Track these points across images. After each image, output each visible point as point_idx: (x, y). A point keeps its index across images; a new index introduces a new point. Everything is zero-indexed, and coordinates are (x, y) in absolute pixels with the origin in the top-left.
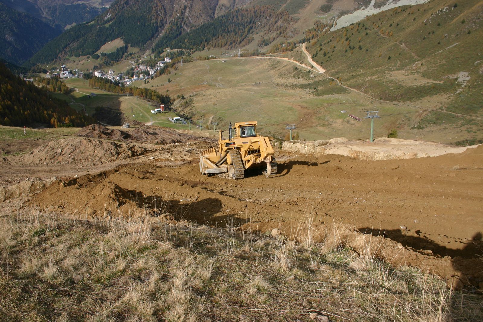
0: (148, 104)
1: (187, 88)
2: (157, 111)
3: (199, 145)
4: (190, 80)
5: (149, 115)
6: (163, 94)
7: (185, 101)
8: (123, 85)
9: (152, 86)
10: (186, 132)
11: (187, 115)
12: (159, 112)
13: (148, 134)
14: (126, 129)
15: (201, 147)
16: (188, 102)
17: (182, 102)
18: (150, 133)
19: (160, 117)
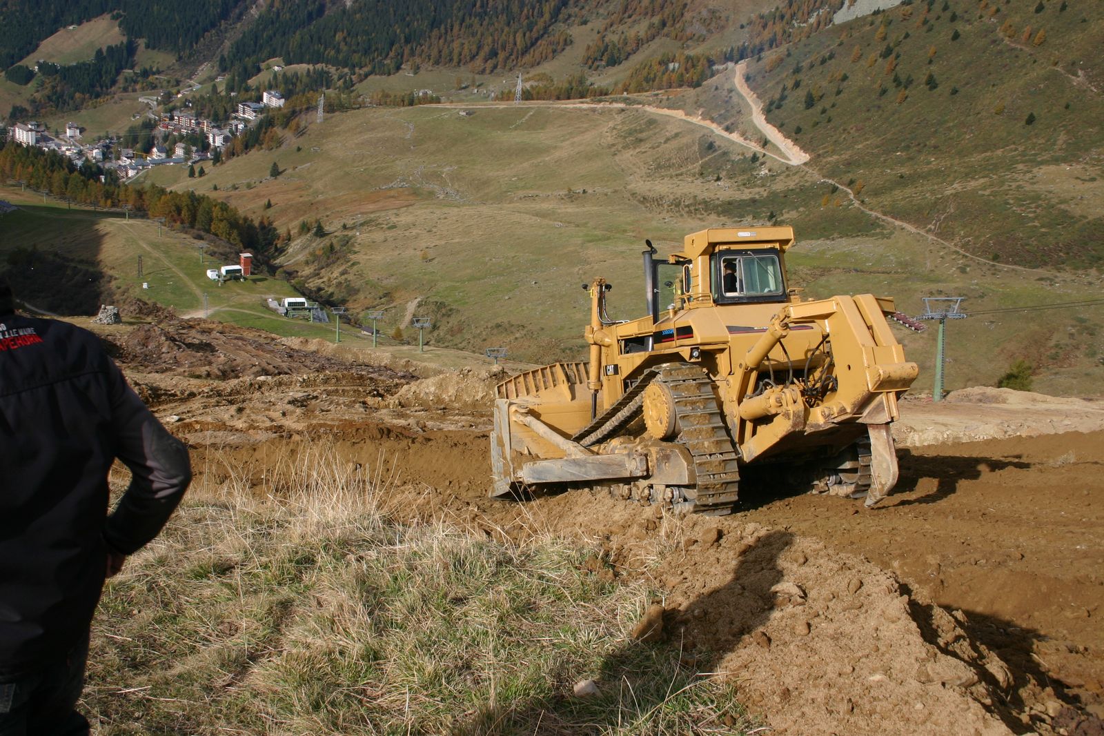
0: (196, 248)
1: (334, 199)
2: (228, 272)
3: (335, 385)
4: (347, 174)
5: (199, 286)
6: (251, 216)
7: (326, 242)
8: (113, 177)
9: (215, 188)
10: (312, 346)
11: (331, 290)
12: (233, 276)
13: (180, 347)
14: (107, 327)
15: (343, 390)
16: (337, 247)
17: (314, 245)
18: (189, 346)
19: (238, 294)
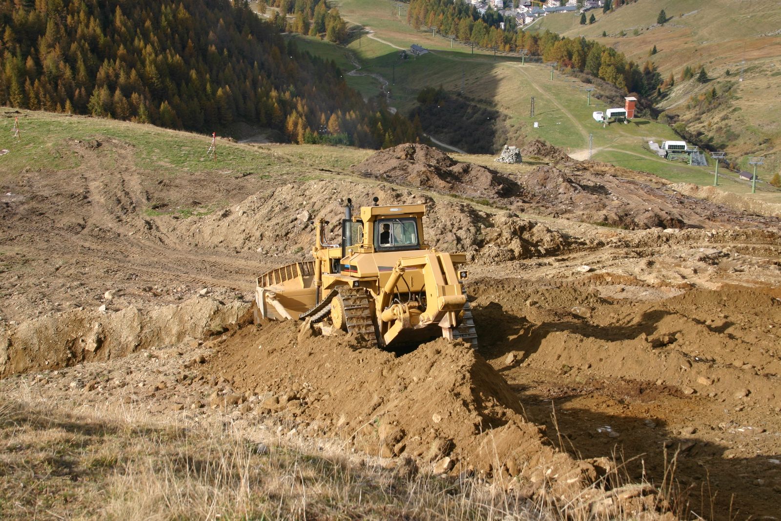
0: (585, 92)
1: (718, 45)
2: (613, 114)
3: (745, 241)
4: (734, 21)
5: (585, 126)
6: (636, 61)
7: (709, 87)
8: (511, 24)
9: (604, 35)
10: (702, 194)
11: (710, 135)
12: (618, 118)
13: (576, 189)
14: (509, 166)
15: (753, 248)
16: (719, 93)
17: (696, 90)
18: (585, 188)
19: (621, 136)
